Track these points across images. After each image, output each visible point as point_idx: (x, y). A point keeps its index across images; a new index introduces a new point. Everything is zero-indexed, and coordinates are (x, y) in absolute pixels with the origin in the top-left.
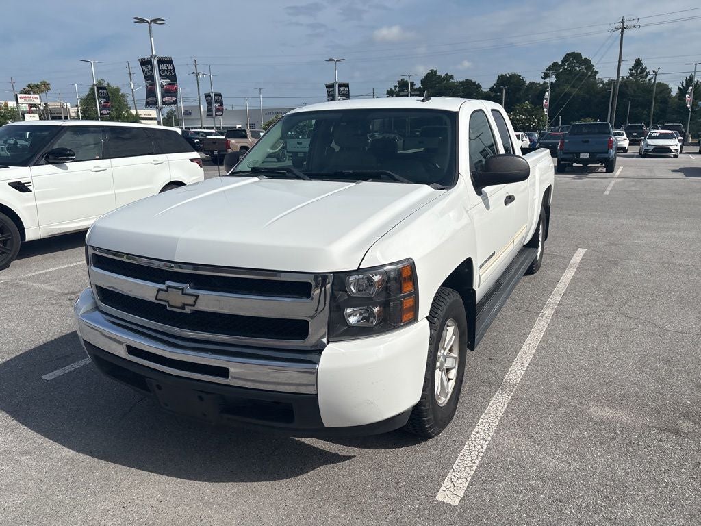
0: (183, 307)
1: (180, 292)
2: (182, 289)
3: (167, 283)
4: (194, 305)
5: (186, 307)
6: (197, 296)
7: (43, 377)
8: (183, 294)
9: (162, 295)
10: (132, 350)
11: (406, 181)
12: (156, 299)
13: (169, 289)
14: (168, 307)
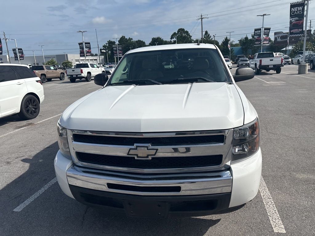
0: (147, 157)
1: (146, 148)
2: (147, 147)
3: (135, 145)
4: (155, 155)
5: (149, 156)
6: (157, 150)
7: (14, 210)
8: (147, 149)
9: (132, 152)
10: (110, 186)
11: (213, 81)
12: (128, 154)
13: (138, 148)
14: (136, 158)
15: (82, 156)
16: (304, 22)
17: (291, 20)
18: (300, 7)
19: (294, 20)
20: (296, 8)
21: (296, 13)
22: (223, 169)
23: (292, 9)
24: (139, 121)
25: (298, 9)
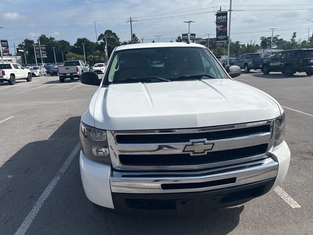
0: (204, 152)
3: (191, 141)
4: (211, 149)
5: (205, 151)
6: (214, 144)
8: (204, 144)
9: (188, 149)
10: (164, 187)
12: (184, 151)
13: (195, 144)
14: (191, 154)
15: (124, 159)
18: (224, 16)
19: (219, 28)
20: (221, 17)
21: (221, 21)
23: (218, 17)
24: (194, 116)
25: (223, 18)
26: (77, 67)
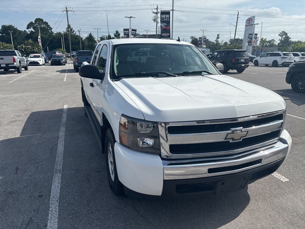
0: (240, 139)
2: (241, 130)
4: (246, 136)
6: (248, 131)
12: (225, 139)
13: (234, 132)
14: (231, 141)
15: (174, 148)
16: (171, 27)
17: (161, 25)
18: (168, 15)
19: (163, 26)
20: (164, 15)
21: (164, 19)
22: (277, 141)
23: (162, 15)
25: (166, 17)
26: (13, 58)
